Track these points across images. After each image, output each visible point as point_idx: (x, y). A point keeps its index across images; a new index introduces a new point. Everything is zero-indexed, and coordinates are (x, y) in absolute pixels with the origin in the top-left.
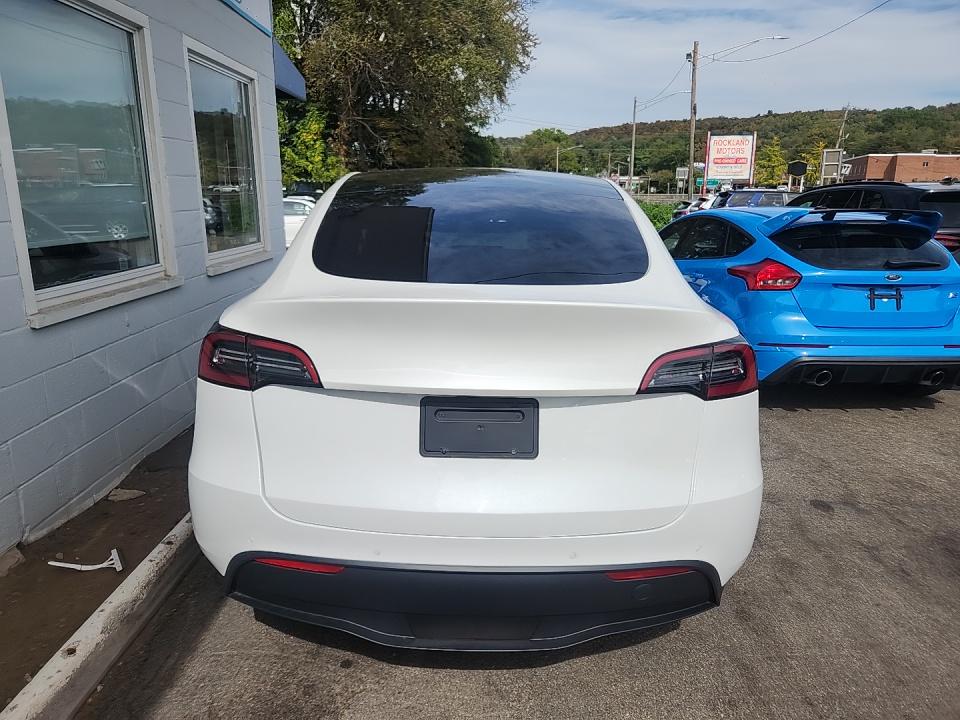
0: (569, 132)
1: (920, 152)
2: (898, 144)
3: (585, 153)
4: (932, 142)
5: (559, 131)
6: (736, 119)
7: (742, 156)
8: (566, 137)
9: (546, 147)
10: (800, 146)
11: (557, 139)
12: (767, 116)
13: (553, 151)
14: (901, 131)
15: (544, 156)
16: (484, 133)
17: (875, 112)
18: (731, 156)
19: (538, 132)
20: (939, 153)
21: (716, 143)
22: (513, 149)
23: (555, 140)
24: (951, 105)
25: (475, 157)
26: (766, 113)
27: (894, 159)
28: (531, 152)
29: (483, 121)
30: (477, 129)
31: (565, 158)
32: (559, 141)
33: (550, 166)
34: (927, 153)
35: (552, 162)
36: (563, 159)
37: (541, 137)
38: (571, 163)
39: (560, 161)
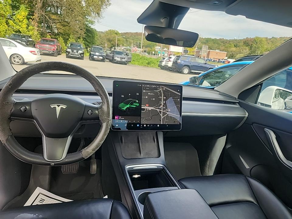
0: (120, 32)
1: (215, 50)
4: (217, 48)
5: (117, 31)
8: (119, 34)
9: (113, 35)
11: (116, 34)
13: (115, 37)
15: (112, 39)
16: (92, 27)
19: (110, 30)
20: (220, 51)
22: (102, 35)
24: (220, 39)
25: (89, 34)
27: (209, 51)
28: (108, 37)
29: (92, 23)
30: (90, 25)
31: (119, 40)
32: (117, 34)
33: (114, 42)
34: (217, 51)
35: (115, 41)
36: (118, 40)
37: (111, 32)
38: (121, 42)
39: (117, 41)
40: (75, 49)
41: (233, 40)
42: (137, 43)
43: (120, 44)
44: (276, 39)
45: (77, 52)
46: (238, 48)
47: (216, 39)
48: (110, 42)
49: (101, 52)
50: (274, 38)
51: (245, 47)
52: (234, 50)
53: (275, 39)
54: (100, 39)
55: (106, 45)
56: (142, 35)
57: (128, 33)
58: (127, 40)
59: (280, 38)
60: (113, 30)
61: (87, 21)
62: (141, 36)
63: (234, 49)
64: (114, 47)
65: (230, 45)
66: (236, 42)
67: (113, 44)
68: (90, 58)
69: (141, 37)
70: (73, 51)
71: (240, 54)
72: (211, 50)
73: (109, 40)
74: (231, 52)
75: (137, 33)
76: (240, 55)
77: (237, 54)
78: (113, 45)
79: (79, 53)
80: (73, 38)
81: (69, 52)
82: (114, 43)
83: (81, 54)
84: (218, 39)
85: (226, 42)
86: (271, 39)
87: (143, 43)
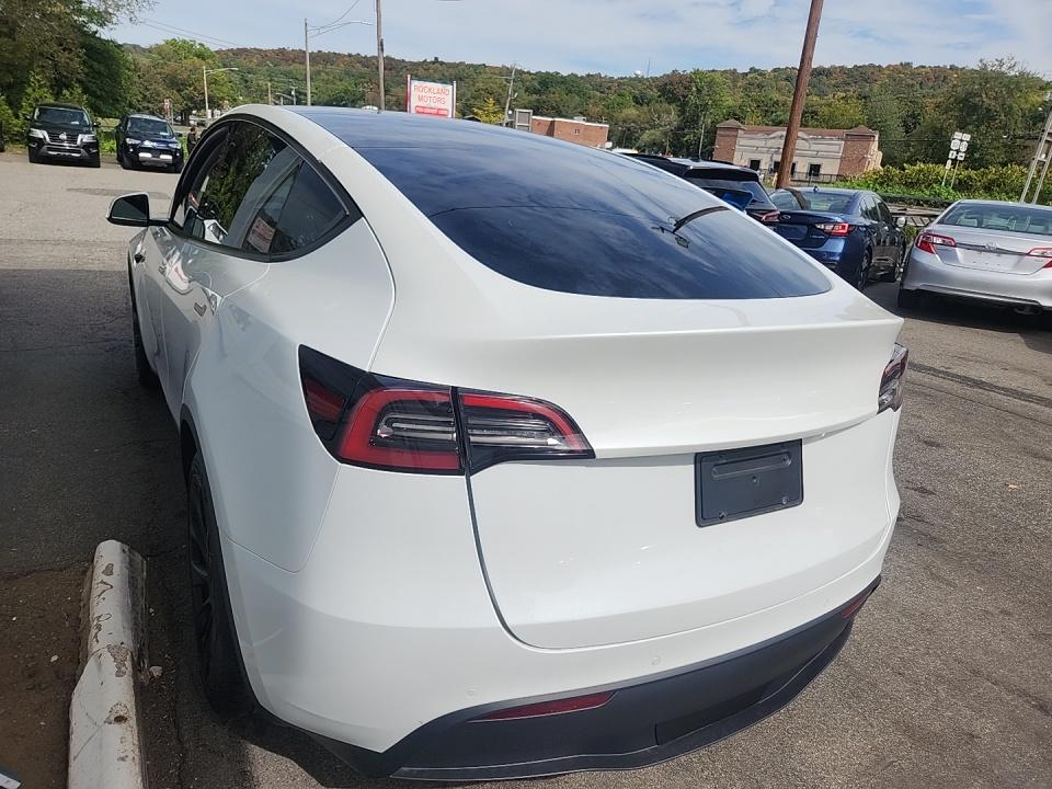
0: (213, 48)
1: (572, 118)
2: (553, 108)
3: (236, 78)
4: (579, 110)
5: (201, 45)
6: (403, 61)
7: (443, 107)
8: (212, 56)
9: (187, 63)
10: (468, 100)
11: (200, 56)
12: (434, 63)
13: (196, 69)
14: (555, 96)
15: (185, 76)
16: (105, 34)
17: (529, 73)
18: (433, 105)
19: (173, 43)
20: (588, 121)
21: (416, 88)
22: (144, 61)
23: (198, 57)
24: (589, 75)
25: (96, 65)
26: (433, 59)
27: (552, 123)
28: (166, 70)
29: (103, 18)
30: (94, 27)
31: (216, 82)
32: (204, 59)
33: (195, 89)
34: (579, 120)
35: (196, 84)
36: (213, 82)
37: (178, 50)
38: (225, 89)
39: (209, 84)
40: (63, 130)
41: (631, 79)
42: (290, 95)
43: (222, 99)
44: (762, 74)
45: (72, 139)
46: (645, 108)
47: (576, 76)
48: (179, 91)
49: (165, 137)
50: (758, 70)
51: (665, 105)
52: (634, 117)
53: (760, 75)
54: (136, 79)
55: (167, 104)
56: (305, 57)
57: (245, 50)
58: (247, 81)
59: (775, 70)
60: (184, 42)
61: (80, 12)
62: (303, 63)
63: (631, 112)
64: (196, 108)
65: (619, 100)
66: (640, 86)
67: (191, 99)
68: (125, 159)
69: (302, 67)
70: (54, 137)
71: (652, 131)
72: (557, 119)
73: (175, 84)
74: (624, 121)
75: (282, 51)
76: (652, 134)
77: (643, 130)
78: (194, 103)
79: (79, 142)
80: (41, 86)
81: (41, 142)
82: (196, 93)
83: (86, 146)
84: (582, 77)
85: (609, 88)
86: (747, 74)
87: (314, 91)
